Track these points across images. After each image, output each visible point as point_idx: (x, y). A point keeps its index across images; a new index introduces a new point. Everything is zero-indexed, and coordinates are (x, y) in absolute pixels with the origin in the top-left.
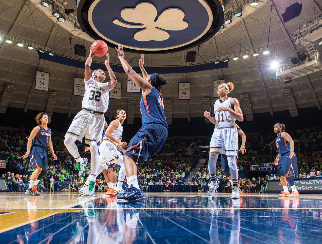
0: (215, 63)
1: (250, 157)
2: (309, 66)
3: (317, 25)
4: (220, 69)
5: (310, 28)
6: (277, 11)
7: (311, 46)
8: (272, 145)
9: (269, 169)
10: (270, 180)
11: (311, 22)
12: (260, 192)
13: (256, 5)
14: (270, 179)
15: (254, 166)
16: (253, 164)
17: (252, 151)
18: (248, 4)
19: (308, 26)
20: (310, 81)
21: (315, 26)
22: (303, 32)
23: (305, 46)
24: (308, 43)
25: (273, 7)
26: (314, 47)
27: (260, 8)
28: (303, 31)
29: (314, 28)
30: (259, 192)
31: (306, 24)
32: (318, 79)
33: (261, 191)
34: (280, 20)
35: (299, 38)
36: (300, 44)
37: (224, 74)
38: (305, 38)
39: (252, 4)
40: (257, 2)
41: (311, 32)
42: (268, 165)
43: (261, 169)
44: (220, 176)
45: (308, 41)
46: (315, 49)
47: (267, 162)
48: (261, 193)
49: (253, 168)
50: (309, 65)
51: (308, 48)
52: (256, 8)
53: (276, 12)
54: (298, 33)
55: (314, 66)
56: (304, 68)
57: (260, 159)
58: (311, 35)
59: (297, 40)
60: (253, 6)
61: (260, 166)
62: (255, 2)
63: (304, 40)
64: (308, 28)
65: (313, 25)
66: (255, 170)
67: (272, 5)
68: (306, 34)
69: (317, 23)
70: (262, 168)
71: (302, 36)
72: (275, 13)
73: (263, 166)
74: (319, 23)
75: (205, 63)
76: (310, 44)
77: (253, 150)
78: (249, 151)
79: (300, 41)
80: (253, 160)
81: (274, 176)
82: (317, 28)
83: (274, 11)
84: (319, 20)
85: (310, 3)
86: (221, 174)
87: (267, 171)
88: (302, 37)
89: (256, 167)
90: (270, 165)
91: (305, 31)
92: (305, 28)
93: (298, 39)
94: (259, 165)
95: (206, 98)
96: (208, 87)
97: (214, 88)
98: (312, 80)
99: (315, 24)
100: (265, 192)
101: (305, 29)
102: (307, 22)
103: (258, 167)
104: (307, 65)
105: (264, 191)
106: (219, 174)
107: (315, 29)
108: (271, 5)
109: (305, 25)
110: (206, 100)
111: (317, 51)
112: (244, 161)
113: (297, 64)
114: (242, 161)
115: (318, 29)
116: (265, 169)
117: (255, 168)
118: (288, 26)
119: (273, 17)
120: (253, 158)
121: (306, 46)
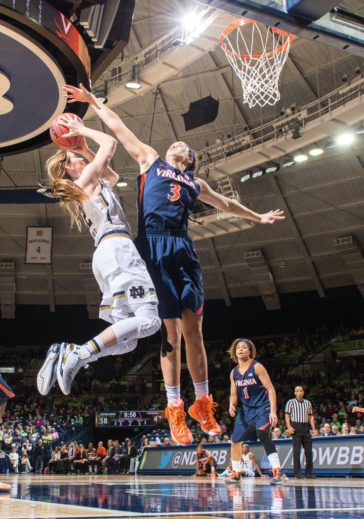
0: (38, 191)
1: (94, 396)
2: (222, 220)
3: (240, 143)
4: (44, 204)
5: (227, 148)
6: (165, 105)
7: (227, 183)
8: (137, 371)
9: (135, 423)
10: (149, 446)
11: (229, 136)
12: (128, 473)
13: (137, 88)
14: (149, 444)
15: (104, 417)
16: (102, 411)
17: (98, 382)
18: (120, 82)
19: (223, 144)
20: (215, 248)
21: (236, 145)
22: (214, 153)
23: (216, 181)
24: (221, 175)
25: (159, 96)
26: (232, 184)
27: (142, 94)
28: (214, 150)
29: (235, 148)
30: (126, 472)
31: (221, 139)
32: (229, 246)
33: (131, 470)
34: (169, 123)
35: (205, 163)
36: (207, 175)
37: (50, 215)
38: (217, 165)
39: (129, 85)
40: (139, 83)
41: (228, 155)
42: (133, 414)
43: (118, 423)
44: (33, 435)
45: (222, 171)
46: (234, 190)
47: (130, 409)
48: (133, 474)
49: (102, 420)
50: (222, 217)
51: (221, 185)
52: (134, 93)
53: (164, 107)
54: (204, 154)
55: (231, 221)
56: (212, 223)
57: (117, 400)
58: (228, 162)
59: (203, 167)
60: (129, 89)
61: (117, 417)
62: (135, 82)
63: (216, 169)
64: (225, 146)
65: (232, 143)
66: (106, 425)
67: (158, 91)
68: (219, 158)
69: (241, 140)
70: (121, 421)
71: (210, 161)
72: (160, 107)
73: (123, 416)
74: (243, 140)
75: (16, 188)
76: (226, 178)
77: (101, 381)
78: (93, 383)
79: (209, 170)
80: (100, 403)
81: (157, 439)
82: (240, 150)
83: (160, 104)
84: (244, 136)
85: (226, 101)
86: (36, 432)
87: (130, 427)
88: (213, 163)
89: (108, 417)
90: (137, 414)
91: (218, 152)
92: (218, 146)
93: (205, 165)
94: (115, 414)
95: (8, 263)
96: (13, 239)
97: (29, 244)
98: (219, 247)
99: (237, 141)
100: (142, 473)
101: (219, 149)
102: (223, 136)
103: (112, 418)
104: (218, 217)
105: (138, 470)
106: (31, 431)
107: (235, 152)
108: (155, 91)
109: (218, 141)
110: (8, 267)
111: (237, 193)
112: (82, 403)
113: (198, 214)
114: (80, 404)
115: (242, 152)
116: (126, 423)
117: (106, 420)
118: (182, 136)
119: (157, 114)
120: (101, 399)
121: (218, 180)
